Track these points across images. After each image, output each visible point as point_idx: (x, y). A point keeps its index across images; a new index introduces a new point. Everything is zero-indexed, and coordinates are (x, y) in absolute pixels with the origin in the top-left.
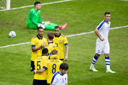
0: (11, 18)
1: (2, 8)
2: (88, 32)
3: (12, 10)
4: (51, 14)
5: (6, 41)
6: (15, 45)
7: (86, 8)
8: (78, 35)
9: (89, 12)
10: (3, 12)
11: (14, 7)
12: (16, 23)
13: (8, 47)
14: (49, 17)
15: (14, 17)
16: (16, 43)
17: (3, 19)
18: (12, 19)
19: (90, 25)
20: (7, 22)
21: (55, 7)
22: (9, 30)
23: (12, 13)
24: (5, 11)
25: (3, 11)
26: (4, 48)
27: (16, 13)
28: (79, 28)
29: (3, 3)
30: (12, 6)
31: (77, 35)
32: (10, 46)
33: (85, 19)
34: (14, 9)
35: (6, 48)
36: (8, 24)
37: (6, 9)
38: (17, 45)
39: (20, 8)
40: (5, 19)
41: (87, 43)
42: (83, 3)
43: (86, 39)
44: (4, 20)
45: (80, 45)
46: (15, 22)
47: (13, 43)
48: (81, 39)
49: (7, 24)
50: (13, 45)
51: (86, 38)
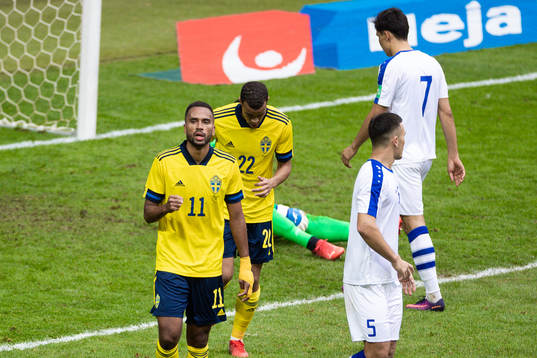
0: (98, 184)
1: (53, 129)
2: (516, 264)
3: (109, 141)
4: (314, 167)
5: (70, 308)
6: (119, 330)
7: (506, 133)
8: (463, 277)
9: (524, 157)
10: (55, 153)
11: (119, 126)
12: (127, 208)
13: (85, 341)
14: (304, 183)
15: (113, 180)
16: (126, 322)
17: (57, 188)
18: (104, 191)
19: (526, 227)
20: (78, 205)
21: (339, 128)
22: (92, 248)
23: (106, 158)
24: (69, 146)
25: (60, 146)
26: (63, 346)
27: (129, 155)
28: (468, 244)
29: (58, 101)
30: (105, 120)
31: (454, 279)
32: (95, 333)
33: (502, 192)
34: (116, 134)
35: (72, 344)
36: (83, 214)
37: (74, 134)
38: (132, 328)
39: (148, 130)
40: (66, 190)
41: (512, 324)
42: (490, 109)
43: (503, 302)
44: (61, 194)
45: (469, 333)
46: (124, 204)
47: (112, 322)
48: (477, 301)
49: (77, 219)
50: (110, 332)
51: (504, 296)
